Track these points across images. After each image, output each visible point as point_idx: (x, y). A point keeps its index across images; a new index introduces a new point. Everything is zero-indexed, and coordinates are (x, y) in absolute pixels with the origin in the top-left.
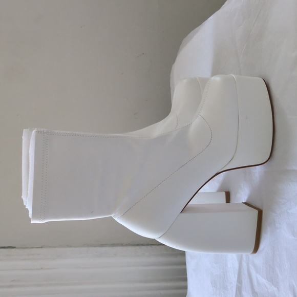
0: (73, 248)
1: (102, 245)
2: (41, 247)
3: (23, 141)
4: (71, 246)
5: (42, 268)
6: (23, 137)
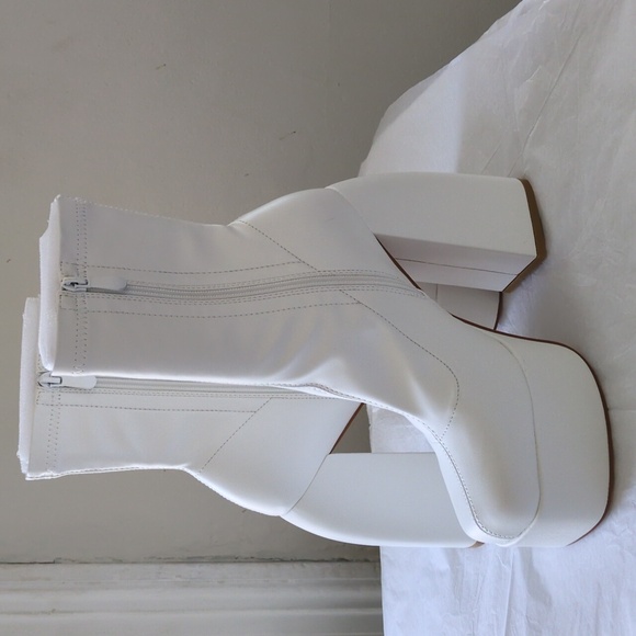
0: (127, 566)
1: (191, 561)
2: (54, 563)
3: (25, 326)
4: (120, 562)
5: (53, 611)
6: (25, 316)
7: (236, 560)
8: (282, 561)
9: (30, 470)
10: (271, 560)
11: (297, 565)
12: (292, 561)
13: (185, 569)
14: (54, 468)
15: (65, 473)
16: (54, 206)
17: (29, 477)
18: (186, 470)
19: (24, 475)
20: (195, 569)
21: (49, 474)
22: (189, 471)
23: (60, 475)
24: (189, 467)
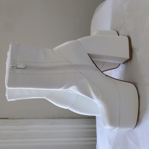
7: (64, 118)
8: (75, 118)
9: (8, 99)
10: (72, 118)
11: (78, 119)
12: (77, 118)
13: (51, 120)
14: (14, 98)
15: (17, 99)
16: (10, 45)
17: (8, 100)
18: (45, 98)
19: (7, 100)
20: (54, 120)
21: (13, 100)
22: (46, 99)
23: (15, 100)
24: (46, 98)
